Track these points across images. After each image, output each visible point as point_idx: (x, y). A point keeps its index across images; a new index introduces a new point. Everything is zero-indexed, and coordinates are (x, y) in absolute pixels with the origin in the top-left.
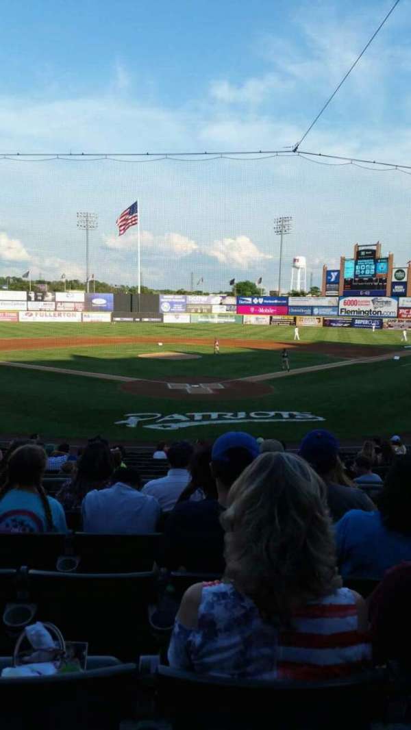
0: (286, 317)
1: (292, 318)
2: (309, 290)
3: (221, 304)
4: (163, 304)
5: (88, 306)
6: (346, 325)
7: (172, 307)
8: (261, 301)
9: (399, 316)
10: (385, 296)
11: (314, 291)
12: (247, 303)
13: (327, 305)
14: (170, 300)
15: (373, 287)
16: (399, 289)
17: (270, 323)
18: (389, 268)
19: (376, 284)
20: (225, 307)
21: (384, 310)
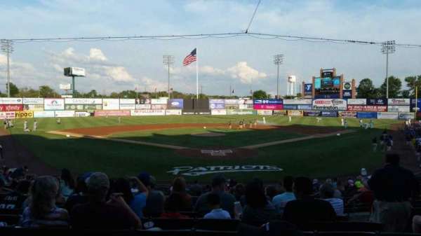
0: (282, 111)
1: (285, 111)
2: (296, 95)
3: (244, 104)
4: (212, 104)
5: (169, 106)
7: (216, 106)
8: (267, 102)
9: (348, 109)
10: (339, 98)
11: (299, 96)
12: (259, 103)
13: (306, 103)
14: (215, 102)
15: (332, 93)
16: (347, 94)
17: (273, 114)
18: (341, 82)
19: (334, 91)
20: (247, 105)
21: (339, 106)
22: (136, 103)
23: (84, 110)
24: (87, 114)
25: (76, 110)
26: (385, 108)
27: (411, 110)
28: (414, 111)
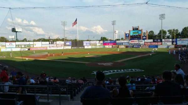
0: (116, 46)
1: (117, 46)
5: (65, 45)
6: (131, 47)
7: (87, 44)
8: (109, 42)
9: (145, 44)
10: (141, 39)
11: (122, 39)
12: (106, 42)
13: (126, 42)
15: (138, 37)
16: (144, 38)
17: (112, 47)
18: (142, 32)
20: (100, 44)
21: (141, 43)
22: (50, 44)
23: (25, 47)
24: (27, 49)
25: (21, 48)
26: (161, 43)
27: (172, 44)
28: (174, 44)
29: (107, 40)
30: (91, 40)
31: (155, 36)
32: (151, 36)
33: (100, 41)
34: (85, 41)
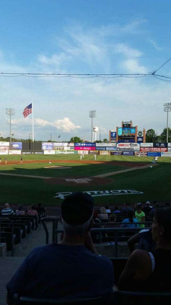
0: (95, 151)
1: (98, 151)
2: (103, 140)
3: (68, 146)
4: (44, 146)
5: (11, 148)
6: (120, 154)
7: (47, 148)
8: (84, 145)
9: (141, 150)
10: (135, 142)
11: (105, 141)
12: (79, 145)
13: (112, 146)
14: (46, 145)
15: (130, 139)
16: (140, 139)
17: (89, 154)
18: (136, 131)
19: (131, 137)
20: (70, 147)
21: (135, 148)
26: (165, 149)
29: (80, 142)
30: (54, 142)
31: (157, 138)
32: (150, 137)
33: (69, 142)
34: (45, 142)
